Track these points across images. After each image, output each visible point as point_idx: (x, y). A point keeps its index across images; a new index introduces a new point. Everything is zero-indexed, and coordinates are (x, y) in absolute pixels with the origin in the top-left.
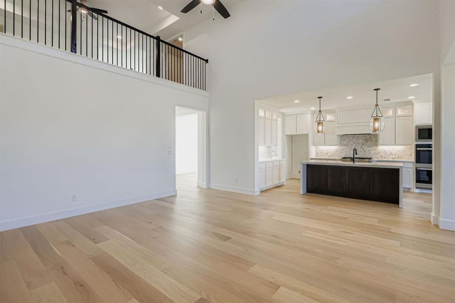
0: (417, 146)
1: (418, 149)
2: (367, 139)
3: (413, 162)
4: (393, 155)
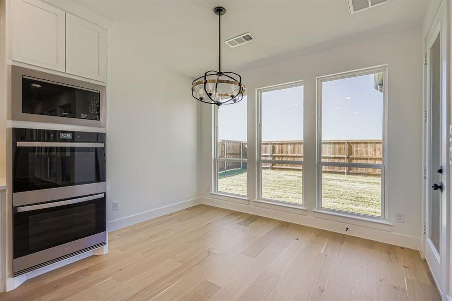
1: (18, 144)
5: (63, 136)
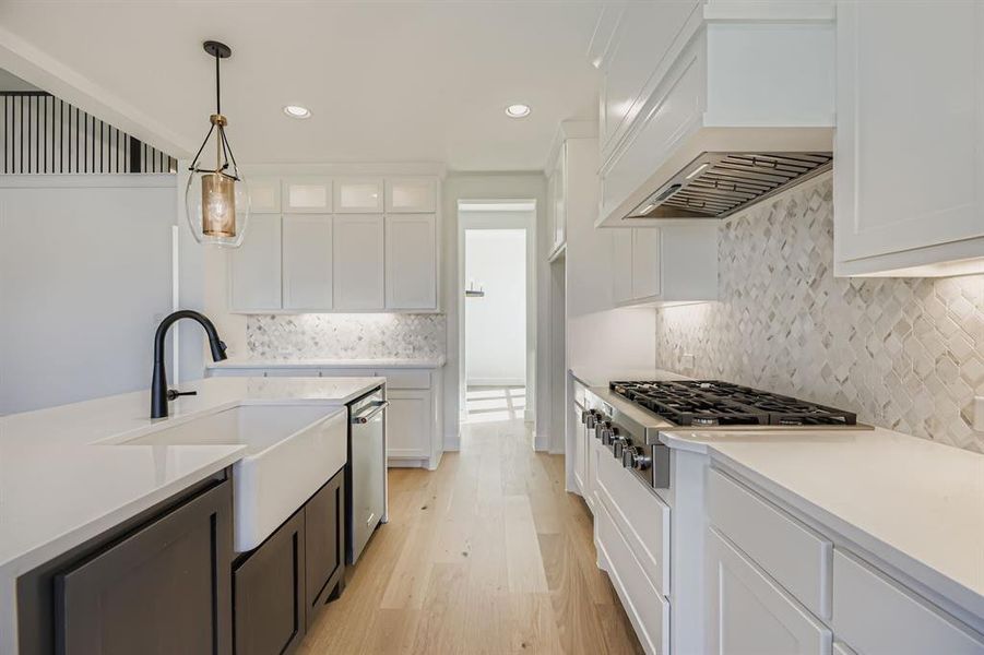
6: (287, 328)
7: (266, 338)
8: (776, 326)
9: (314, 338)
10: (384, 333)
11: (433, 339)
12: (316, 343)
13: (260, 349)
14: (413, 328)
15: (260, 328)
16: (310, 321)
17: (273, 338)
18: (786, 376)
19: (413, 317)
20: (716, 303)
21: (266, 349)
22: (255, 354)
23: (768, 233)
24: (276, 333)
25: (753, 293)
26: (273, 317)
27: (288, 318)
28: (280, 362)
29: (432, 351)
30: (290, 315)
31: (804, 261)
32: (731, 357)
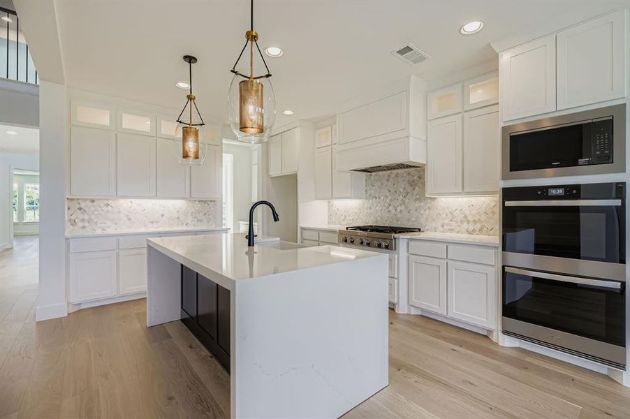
0: (508, 194)
1: (508, 204)
2: (413, 181)
3: (496, 248)
4: (468, 222)
5: (553, 192)
6: (105, 209)
7: (86, 217)
8: (391, 208)
9: (128, 216)
10: (178, 212)
11: (209, 215)
12: (129, 219)
13: (81, 224)
14: (197, 209)
15: (80, 209)
16: (125, 204)
17: (93, 217)
18: (395, 222)
19: (197, 202)
20: (364, 200)
21: (86, 224)
22: (76, 227)
23: (388, 180)
24: (96, 212)
25: (382, 198)
26: (93, 201)
27: (106, 202)
28: (99, 232)
29: (208, 222)
30: (108, 200)
31: (401, 190)
32: (372, 218)
